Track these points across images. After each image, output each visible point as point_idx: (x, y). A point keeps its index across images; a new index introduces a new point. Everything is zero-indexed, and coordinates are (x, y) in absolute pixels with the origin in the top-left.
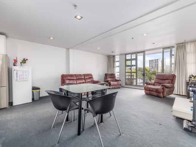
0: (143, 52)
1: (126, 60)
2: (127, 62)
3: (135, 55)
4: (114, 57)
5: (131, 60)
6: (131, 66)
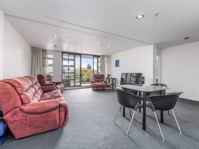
0: (80, 55)
1: (63, 59)
3: (73, 56)
4: (44, 51)
5: (69, 60)
6: (69, 66)
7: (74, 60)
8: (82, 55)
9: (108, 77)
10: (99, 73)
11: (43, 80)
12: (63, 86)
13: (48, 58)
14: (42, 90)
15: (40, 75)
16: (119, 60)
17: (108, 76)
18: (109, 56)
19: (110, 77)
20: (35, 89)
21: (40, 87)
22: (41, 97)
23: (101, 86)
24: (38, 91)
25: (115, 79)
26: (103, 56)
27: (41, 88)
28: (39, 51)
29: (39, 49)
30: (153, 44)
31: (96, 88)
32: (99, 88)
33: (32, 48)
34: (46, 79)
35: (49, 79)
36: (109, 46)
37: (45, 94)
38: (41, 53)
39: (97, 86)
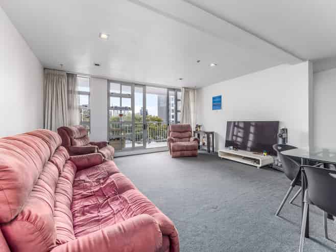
0: (144, 86)
1: (109, 95)
2: (112, 98)
3: (129, 88)
4: (71, 76)
5: (121, 96)
6: (121, 109)
7: (132, 97)
8: (147, 88)
9: (197, 130)
10: (179, 122)
11: (71, 139)
12: (113, 149)
13: (80, 93)
14: (72, 166)
15: (62, 128)
16: (220, 97)
17: (196, 127)
18: (197, 90)
19: (201, 129)
20: (57, 165)
21: (69, 157)
22: (73, 187)
23: (190, 149)
24: (65, 170)
25: (212, 133)
26: (186, 89)
27: (70, 159)
28: (60, 76)
29: (60, 72)
30: (309, 60)
31: (178, 153)
32: (186, 153)
33: (45, 69)
34: (77, 137)
35: (82, 135)
36: (212, 65)
37: (83, 177)
38: (64, 81)
39: (180, 149)
